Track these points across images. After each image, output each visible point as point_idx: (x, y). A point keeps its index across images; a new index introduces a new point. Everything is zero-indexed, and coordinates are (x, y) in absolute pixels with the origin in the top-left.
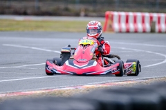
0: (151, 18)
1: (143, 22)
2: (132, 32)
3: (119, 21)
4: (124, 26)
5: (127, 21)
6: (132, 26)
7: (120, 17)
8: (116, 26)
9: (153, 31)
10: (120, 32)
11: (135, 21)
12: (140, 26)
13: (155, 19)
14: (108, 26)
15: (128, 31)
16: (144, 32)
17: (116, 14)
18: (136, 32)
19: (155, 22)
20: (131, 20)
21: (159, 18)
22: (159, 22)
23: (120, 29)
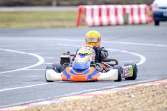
0: (124, 10)
1: (116, 14)
3: (92, 15)
5: (100, 14)
6: (105, 20)
7: (92, 10)
8: (89, 20)
9: (126, 23)
10: (94, 26)
11: (108, 14)
12: (113, 19)
13: (128, 11)
14: (81, 20)
15: (101, 25)
16: (118, 24)
18: (109, 25)
19: (128, 15)
20: (104, 13)
21: (132, 10)
22: (132, 14)
23: (93, 23)
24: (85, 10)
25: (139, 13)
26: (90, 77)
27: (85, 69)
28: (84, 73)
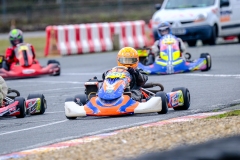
0: (112, 29)
1: (101, 36)
2: (87, 53)
3: (67, 40)
4: (73, 45)
5: (78, 38)
6: (85, 44)
7: (67, 32)
8: (62, 46)
9: (116, 48)
10: (69, 54)
11: (89, 37)
12: (97, 43)
13: (118, 31)
14: (51, 47)
15: (80, 52)
16: (104, 51)
17: (61, 28)
18: (92, 52)
19: (117, 36)
20: (83, 35)
21: (124, 29)
22: (124, 35)
23: (69, 50)
24: (56, 32)
25: (134, 34)
26: (123, 109)
27: (116, 99)
28: (114, 104)
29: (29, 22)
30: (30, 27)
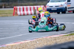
0: (34, 8)
1: (31, 10)
3: (20, 11)
4: (22, 13)
5: (23, 10)
6: (26, 12)
8: (19, 13)
9: (35, 14)
10: (21, 15)
11: (27, 10)
12: (29, 12)
14: (15, 13)
15: (24, 15)
16: (31, 14)
18: (28, 15)
19: (36, 10)
20: (25, 9)
21: (37, 8)
24: (17, 8)
29: (8, 5)
30: (9, 7)
